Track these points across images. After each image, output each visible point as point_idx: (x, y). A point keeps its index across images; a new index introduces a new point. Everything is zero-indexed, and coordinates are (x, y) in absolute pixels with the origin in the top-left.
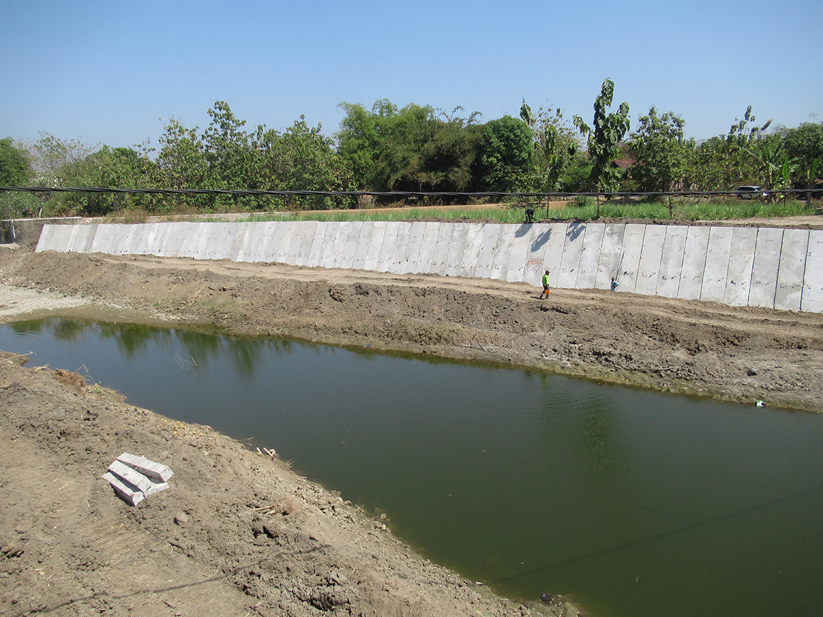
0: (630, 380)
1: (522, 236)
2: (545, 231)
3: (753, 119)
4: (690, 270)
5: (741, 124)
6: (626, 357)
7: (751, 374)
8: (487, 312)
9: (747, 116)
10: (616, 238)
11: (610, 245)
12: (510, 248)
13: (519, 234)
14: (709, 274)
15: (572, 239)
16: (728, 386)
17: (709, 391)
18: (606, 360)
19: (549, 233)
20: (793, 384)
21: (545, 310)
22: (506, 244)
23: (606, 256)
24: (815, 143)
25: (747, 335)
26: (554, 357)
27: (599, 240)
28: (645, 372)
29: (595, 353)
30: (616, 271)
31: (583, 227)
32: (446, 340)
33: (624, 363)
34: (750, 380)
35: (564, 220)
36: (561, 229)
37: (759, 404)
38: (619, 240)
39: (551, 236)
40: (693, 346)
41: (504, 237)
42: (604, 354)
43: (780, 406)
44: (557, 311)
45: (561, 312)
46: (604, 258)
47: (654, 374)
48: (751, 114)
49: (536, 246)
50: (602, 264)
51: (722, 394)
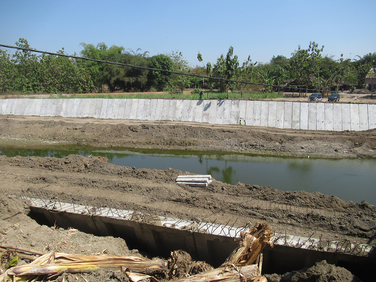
0: (266, 153)
1: (199, 105)
2: (209, 103)
3: (251, 61)
4: (263, 117)
5: (247, 62)
6: (262, 146)
7: (302, 148)
8: (203, 133)
9: (249, 59)
10: (236, 105)
11: (234, 108)
12: (195, 110)
13: (198, 104)
14: (270, 118)
15: (219, 106)
16: (297, 153)
17: (292, 154)
18: (255, 147)
19: (210, 104)
20: (315, 150)
21: (224, 132)
22: (193, 108)
23: (233, 112)
24: (279, 71)
25: (295, 137)
26: (236, 148)
27: (230, 106)
28: (270, 150)
29: (251, 145)
30: (237, 118)
31: (223, 101)
32: (193, 144)
33: (262, 148)
34: (302, 150)
35: (215, 99)
36: (215, 102)
37: (309, 157)
38: (237, 106)
39: (211, 105)
40: (280, 141)
41: (192, 105)
42: (254, 145)
43: (314, 157)
44: (229, 132)
45: (230, 132)
46: (233, 113)
47: (273, 151)
48: (250, 59)
49: (205, 109)
50: (232, 115)
51: (297, 155)
